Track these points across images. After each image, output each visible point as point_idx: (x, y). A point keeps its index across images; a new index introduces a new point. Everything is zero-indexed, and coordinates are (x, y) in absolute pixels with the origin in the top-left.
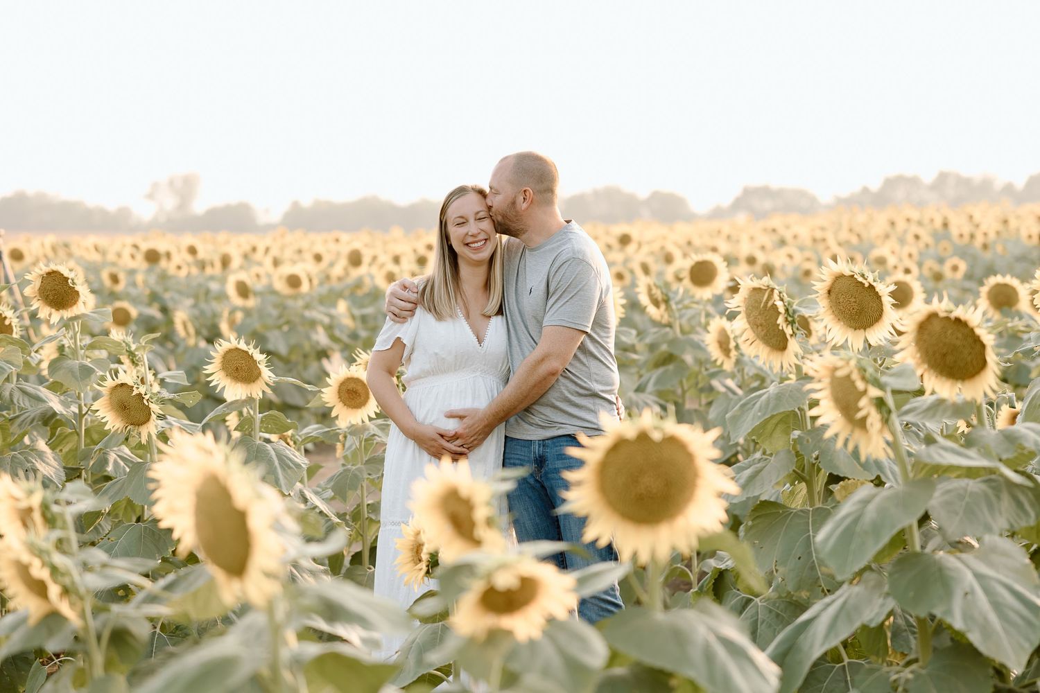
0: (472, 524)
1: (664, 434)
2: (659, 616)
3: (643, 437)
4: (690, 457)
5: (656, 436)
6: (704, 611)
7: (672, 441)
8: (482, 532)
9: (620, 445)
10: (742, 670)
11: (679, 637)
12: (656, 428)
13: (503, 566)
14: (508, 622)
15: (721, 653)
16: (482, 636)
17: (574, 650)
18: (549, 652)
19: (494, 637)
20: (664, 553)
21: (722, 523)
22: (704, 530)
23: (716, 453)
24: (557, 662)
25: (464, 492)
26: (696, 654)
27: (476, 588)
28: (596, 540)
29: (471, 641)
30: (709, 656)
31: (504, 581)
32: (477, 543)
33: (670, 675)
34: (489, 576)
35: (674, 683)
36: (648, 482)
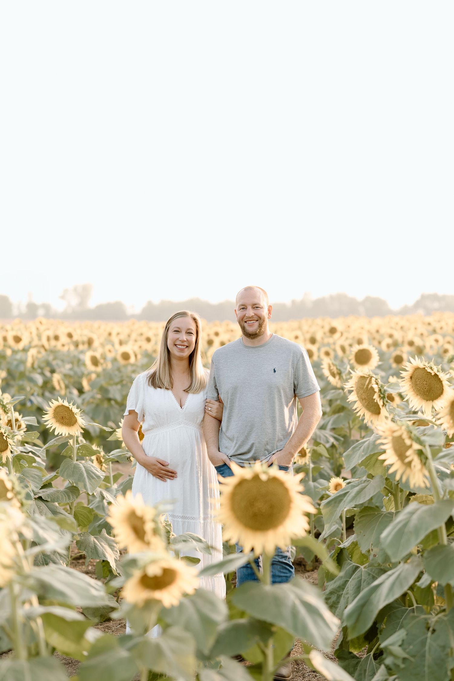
0: (144, 533)
1: (269, 476)
2: (268, 587)
3: (256, 477)
4: (286, 490)
5: (264, 477)
6: (296, 585)
7: (274, 480)
8: (149, 536)
9: (242, 482)
10: (315, 623)
11: (278, 601)
12: (265, 473)
13: (154, 562)
14: (158, 595)
15: (302, 611)
16: (141, 604)
17: (207, 610)
18: (191, 611)
19: (149, 604)
20: (270, 549)
21: (306, 531)
22: (295, 535)
23: (301, 488)
24: (195, 617)
25: (139, 513)
26: (287, 613)
27: (137, 574)
28: (230, 540)
29: (135, 607)
30: (295, 614)
31: (154, 571)
32: (148, 544)
33: (271, 625)
34: (144, 568)
35: (274, 629)
36: (261, 506)
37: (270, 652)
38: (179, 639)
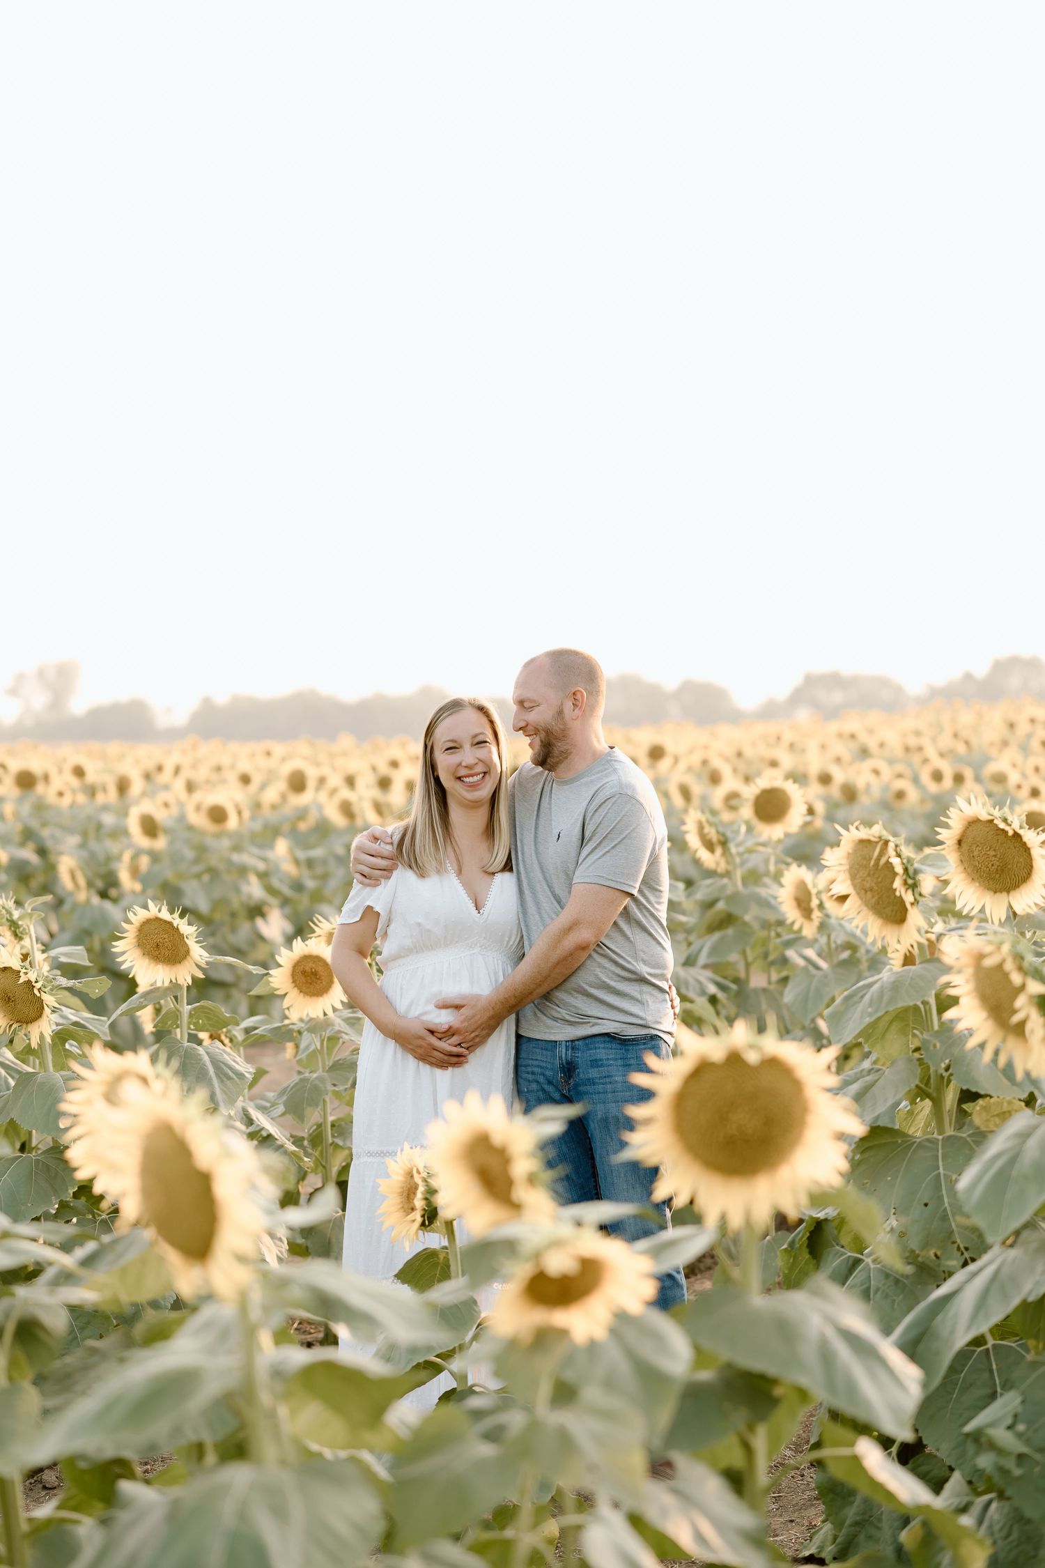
0: (509, 1183)
1: (763, 1055)
2: (758, 1301)
3: (734, 1058)
4: (797, 1085)
5: (752, 1058)
6: (816, 1293)
7: (773, 1063)
8: (522, 1193)
9: (703, 1069)
10: (873, 1376)
11: (786, 1331)
12: (752, 1046)
13: (556, 1244)
14: (560, 1318)
15: (843, 1351)
16: (527, 1337)
17: (647, 1351)
18: (615, 1354)
19: (544, 1338)
20: (763, 1215)
21: (841, 1174)
22: (817, 1183)
23: (831, 1080)
24: (624, 1368)
25: (497, 1139)
26: (809, 1353)
27: (521, 1272)
28: (673, 1197)
29: (512, 1344)
30: (827, 1356)
31: (559, 1263)
32: (516, 1207)
33: (773, 1382)
34: (537, 1256)
35: (778, 1391)
36: (742, 1120)
37: (760, 1442)
38: (607, 1415)
